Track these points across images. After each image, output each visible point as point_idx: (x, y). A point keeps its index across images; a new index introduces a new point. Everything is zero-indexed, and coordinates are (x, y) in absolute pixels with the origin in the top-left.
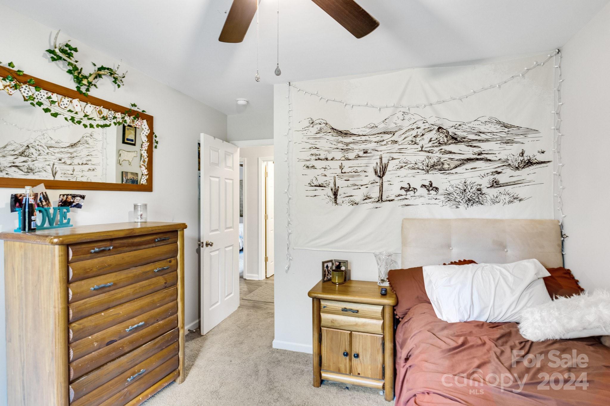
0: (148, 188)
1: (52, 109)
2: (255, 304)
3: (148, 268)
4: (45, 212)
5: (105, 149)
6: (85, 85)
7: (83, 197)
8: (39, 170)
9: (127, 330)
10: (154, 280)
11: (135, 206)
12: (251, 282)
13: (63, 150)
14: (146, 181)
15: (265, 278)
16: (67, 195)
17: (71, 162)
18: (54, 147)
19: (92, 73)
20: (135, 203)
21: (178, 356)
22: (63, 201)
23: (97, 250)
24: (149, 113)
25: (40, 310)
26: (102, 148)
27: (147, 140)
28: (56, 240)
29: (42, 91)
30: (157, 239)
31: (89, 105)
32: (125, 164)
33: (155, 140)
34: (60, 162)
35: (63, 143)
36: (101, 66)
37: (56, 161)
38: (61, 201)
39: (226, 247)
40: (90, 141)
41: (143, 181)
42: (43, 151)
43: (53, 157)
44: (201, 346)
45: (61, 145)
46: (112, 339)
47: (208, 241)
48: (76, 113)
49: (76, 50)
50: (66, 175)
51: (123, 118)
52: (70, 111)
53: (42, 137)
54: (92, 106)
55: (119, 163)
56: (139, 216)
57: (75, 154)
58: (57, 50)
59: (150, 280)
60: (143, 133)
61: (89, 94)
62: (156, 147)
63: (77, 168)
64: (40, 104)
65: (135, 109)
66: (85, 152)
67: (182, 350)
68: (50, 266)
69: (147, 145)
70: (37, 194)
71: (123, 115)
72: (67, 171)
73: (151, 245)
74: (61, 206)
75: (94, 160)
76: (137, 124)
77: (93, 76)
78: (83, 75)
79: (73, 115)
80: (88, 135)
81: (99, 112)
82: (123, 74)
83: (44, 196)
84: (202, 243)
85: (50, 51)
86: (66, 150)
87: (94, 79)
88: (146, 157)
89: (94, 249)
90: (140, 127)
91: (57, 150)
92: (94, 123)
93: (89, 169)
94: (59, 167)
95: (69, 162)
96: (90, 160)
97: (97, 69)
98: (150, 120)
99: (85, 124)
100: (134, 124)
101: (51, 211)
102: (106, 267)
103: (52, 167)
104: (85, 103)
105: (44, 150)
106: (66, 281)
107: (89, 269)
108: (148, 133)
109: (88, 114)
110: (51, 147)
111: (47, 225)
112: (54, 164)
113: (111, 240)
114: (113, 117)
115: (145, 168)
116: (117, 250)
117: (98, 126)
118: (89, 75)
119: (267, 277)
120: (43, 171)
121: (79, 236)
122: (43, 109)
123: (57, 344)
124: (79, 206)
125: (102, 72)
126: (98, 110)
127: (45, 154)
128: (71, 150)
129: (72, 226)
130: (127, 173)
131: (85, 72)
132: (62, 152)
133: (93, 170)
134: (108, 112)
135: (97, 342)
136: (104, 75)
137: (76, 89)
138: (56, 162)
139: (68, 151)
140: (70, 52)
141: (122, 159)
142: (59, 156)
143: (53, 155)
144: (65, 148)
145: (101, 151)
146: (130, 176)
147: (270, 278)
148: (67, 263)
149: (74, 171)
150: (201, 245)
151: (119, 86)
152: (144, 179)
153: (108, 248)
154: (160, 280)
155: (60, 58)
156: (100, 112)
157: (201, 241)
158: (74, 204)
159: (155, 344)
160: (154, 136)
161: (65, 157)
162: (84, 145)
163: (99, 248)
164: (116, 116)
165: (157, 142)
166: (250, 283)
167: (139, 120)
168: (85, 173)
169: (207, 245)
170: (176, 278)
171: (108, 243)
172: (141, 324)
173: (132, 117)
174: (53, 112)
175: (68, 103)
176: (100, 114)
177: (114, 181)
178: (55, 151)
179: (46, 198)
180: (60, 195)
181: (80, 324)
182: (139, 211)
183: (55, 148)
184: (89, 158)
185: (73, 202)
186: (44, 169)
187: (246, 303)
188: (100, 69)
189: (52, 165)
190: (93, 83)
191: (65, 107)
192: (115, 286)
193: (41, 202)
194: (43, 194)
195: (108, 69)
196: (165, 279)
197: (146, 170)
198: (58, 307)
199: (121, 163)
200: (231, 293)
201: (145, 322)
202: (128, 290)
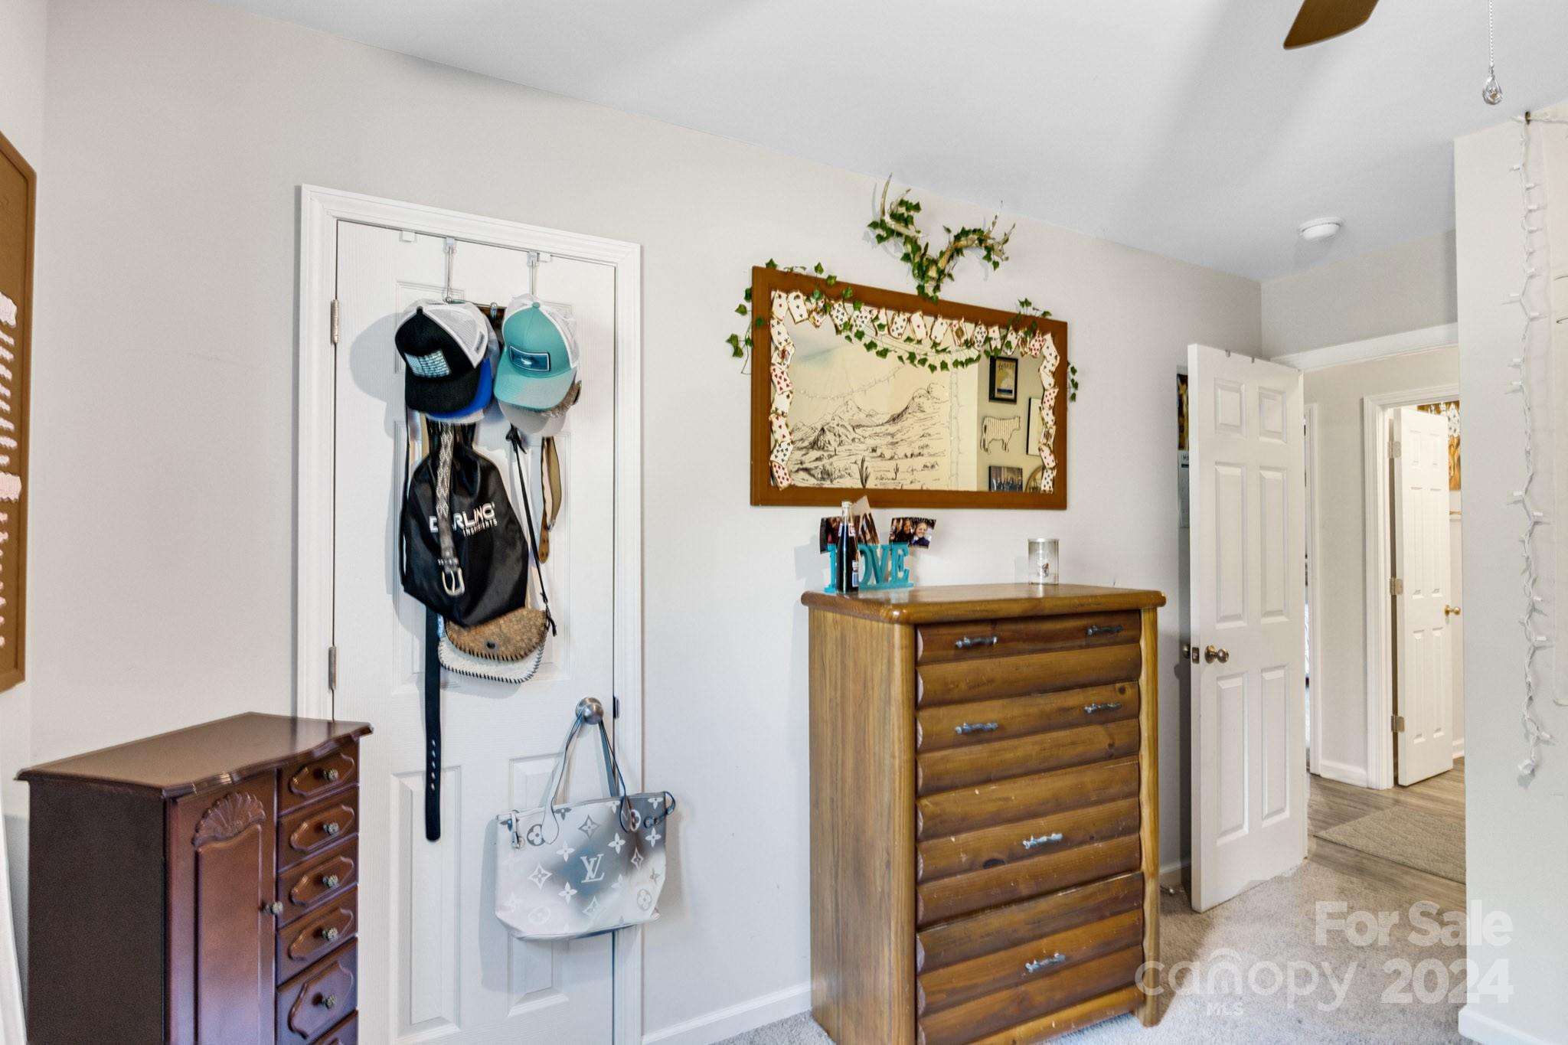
0: (1056, 500)
1: (878, 343)
2: (1365, 861)
3: (1072, 699)
4: (868, 553)
5: (956, 418)
6: (933, 279)
7: (931, 524)
8: (839, 474)
9: (1025, 843)
10: (1085, 732)
11: (1032, 546)
12: (1338, 787)
13: (878, 430)
14: (1051, 484)
15: (1391, 783)
16: (905, 519)
17: (893, 454)
18: (864, 426)
19: (944, 250)
20: (1032, 537)
21: (1143, 949)
22: (898, 531)
23: (967, 641)
24: (1056, 316)
25: (867, 756)
26: (950, 417)
27: (1052, 381)
28: (896, 613)
29: (863, 308)
30: (1092, 628)
31: (940, 320)
32: (996, 448)
33: (1073, 381)
34: (874, 454)
35: (879, 416)
36: (960, 231)
37: (866, 453)
38: (895, 532)
39: (1263, 670)
40: (926, 404)
41: (1046, 484)
42: (847, 436)
43: (863, 446)
44: (1195, 941)
45: (876, 420)
46: (996, 855)
47: (1212, 647)
48: (919, 342)
49: (917, 207)
50: (884, 481)
51: (1004, 338)
52: (909, 339)
53: (844, 408)
54: (944, 321)
55: (984, 446)
56: (1041, 570)
57: (899, 436)
58: (887, 218)
59: (1075, 731)
60: (1045, 367)
61: (940, 298)
62: (1074, 397)
63: (904, 465)
64: (860, 335)
65: (1028, 311)
66: (917, 430)
67: (1153, 937)
68: (885, 667)
69: (1053, 395)
70: (859, 517)
71: (1004, 332)
72: (886, 473)
73: (1078, 642)
74: (894, 541)
75: (935, 446)
76: (1032, 347)
77: (946, 256)
78: (929, 257)
79: (912, 347)
80: (924, 392)
81: (957, 333)
82: (1005, 235)
83: (867, 521)
84: (1197, 650)
85: (874, 225)
86: (883, 429)
87: (948, 261)
88: (1051, 423)
89: (962, 640)
90: (1038, 353)
91: (869, 432)
92: (949, 359)
93: (925, 466)
94: (873, 466)
95: (888, 454)
96: (927, 446)
97: (952, 239)
98: (1059, 331)
99: (932, 363)
100: (1026, 349)
101: (879, 552)
102: (984, 684)
103: (860, 467)
104: (932, 319)
105: (847, 433)
106: (912, 703)
107: (952, 683)
108: (1057, 365)
109: (938, 341)
110: (859, 426)
111: (873, 581)
112: (863, 461)
113: (994, 621)
114: (983, 340)
115: (1049, 451)
116: (1007, 648)
117: (956, 363)
118: (938, 255)
119: (1401, 782)
120: (846, 475)
121: (936, 608)
122: (865, 345)
123: (897, 837)
124: (923, 543)
125: (963, 242)
126: (955, 329)
127: (850, 441)
128: (892, 429)
129: (912, 585)
130: (999, 469)
131: (933, 253)
132: (877, 435)
133: (933, 466)
134: (975, 330)
135: (966, 852)
136: (967, 247)
137: (915, 292)
138: (868, 454)
139: (888, 432)
140: (908, 216)
141: (989, 436)
142: (871, 443)
143: (862, 443)
144: (882, 425)
145: (947, 424)
146: (1005, 476)
147: (1414, 788)
148: (915, 665)
149: (897, 470)
150: (1193, 655)
151: (996, 265)
152: (1048, 479)
153: (988, 641)
154: (1098, 737)
155: (892, 233)
156: (960, 333)
157: (1193, 645)
158: (916, 538)
159: (1087, 898)
160: (1069, 370)
161: (882, 442)
162: (915, 414)
163: (971, 638)
164: (990, 336)
165: (1076, 385)
166: (1339, 791)
167: (1037, 337)
168: (917, 475)
169: (1210, 656)
170: (1138, 738)
171: (987, 629)
172: (1056, 837)
173: (1021, 333)
174: (879, 348)
175: (904, 324)
176: (959, 337)
177: (973, 487)
178: (866, 434)
179: (871, 525)
180: (893, 520)
181: (936, 804)
182: (1041, 556)
183: (865, 428)
184: (925, 441)
185: (915, 533)
186: (848, 471)
187: (1328, 850)
188: (957, 238)
189: (860, 463)
190: (946, 272)
191: (899, 334)
192: (1001, 733)
193: (864, 533)
194: (866, 518)
195: (975, 231)
196: (1111, 736)
197: (1052, 457)
198: (900, 757)
199: (986, 447)
200: (1281, 810)
201: (1063, 834)
202: (1027, 748)
